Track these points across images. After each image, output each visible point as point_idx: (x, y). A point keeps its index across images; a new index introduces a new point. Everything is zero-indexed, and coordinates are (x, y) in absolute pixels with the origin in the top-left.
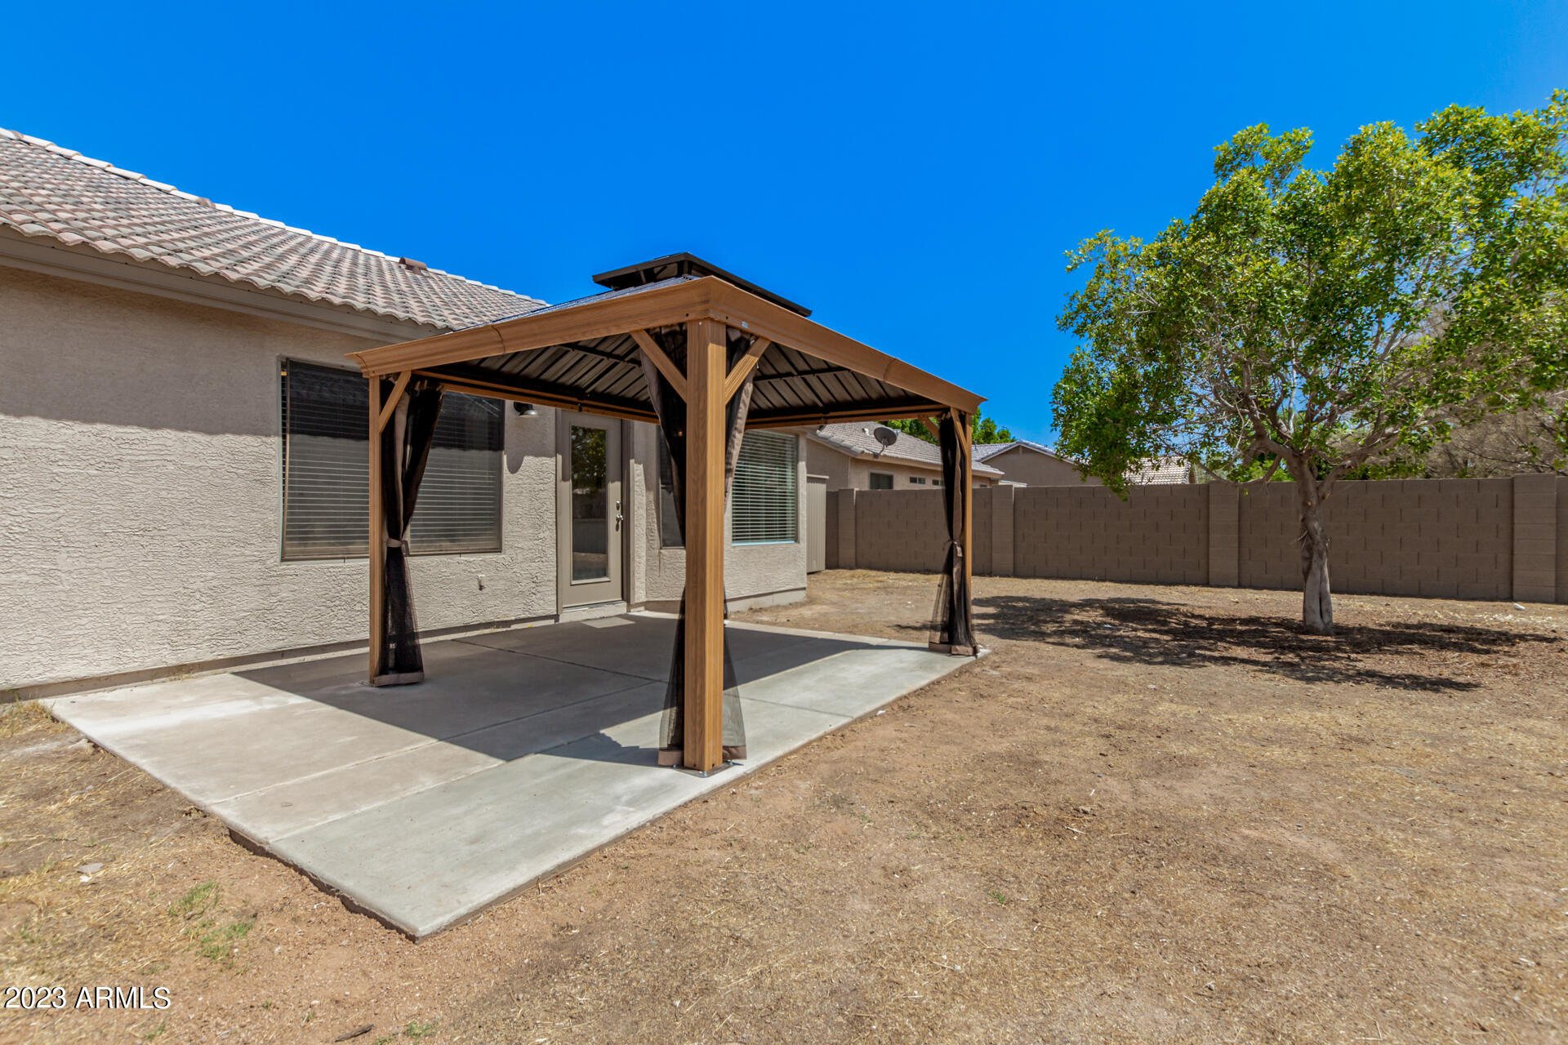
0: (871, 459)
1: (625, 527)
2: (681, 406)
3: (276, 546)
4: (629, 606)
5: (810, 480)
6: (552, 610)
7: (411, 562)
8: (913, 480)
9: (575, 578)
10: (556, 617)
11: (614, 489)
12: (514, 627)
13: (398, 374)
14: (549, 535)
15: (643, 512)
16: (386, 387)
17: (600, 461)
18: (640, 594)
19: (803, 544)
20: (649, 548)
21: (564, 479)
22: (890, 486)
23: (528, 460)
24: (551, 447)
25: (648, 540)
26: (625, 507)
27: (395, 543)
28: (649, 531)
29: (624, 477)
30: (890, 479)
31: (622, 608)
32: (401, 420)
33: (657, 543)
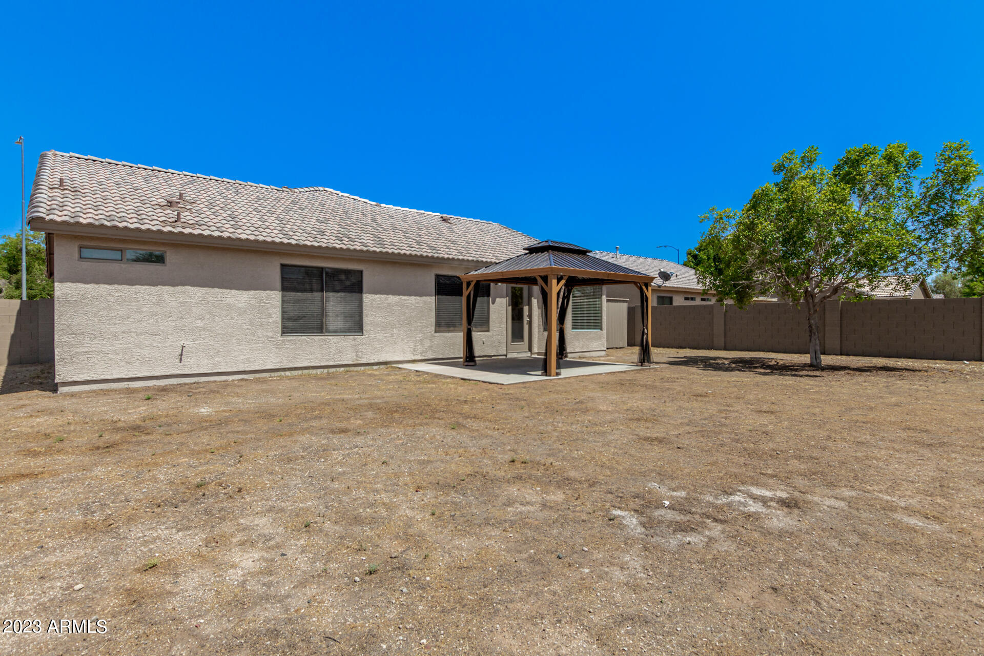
0: (657, 288)
1: (530, 323)
2: (547, 294)
3: (433, 328)
4: (532, 354)
5: (608, 301)
6: (505, 353)
7: (473, 333)
8: (687, 299)
9: (512, 342)
10: (506, 356)
11: (526, 309)
12: (493, 358)
13: (472, 281)
14: (504, 326)
15: (536, 318)
16: (469, 284)
17: (521, 297)
18: (535, 350)
19: (604, 331)
20: (539, 332)
21: (509, 306)
22: (671, 303)
23: (498, 299)
24: (505, 295)
25: (539, 329)
26: (530, 316)
27: (469, 327)
28: (539, 325)
29: (530, 304)
30: (671, 299)
31: (529, 354)
32: (472, 293)
33: (542, 330)
